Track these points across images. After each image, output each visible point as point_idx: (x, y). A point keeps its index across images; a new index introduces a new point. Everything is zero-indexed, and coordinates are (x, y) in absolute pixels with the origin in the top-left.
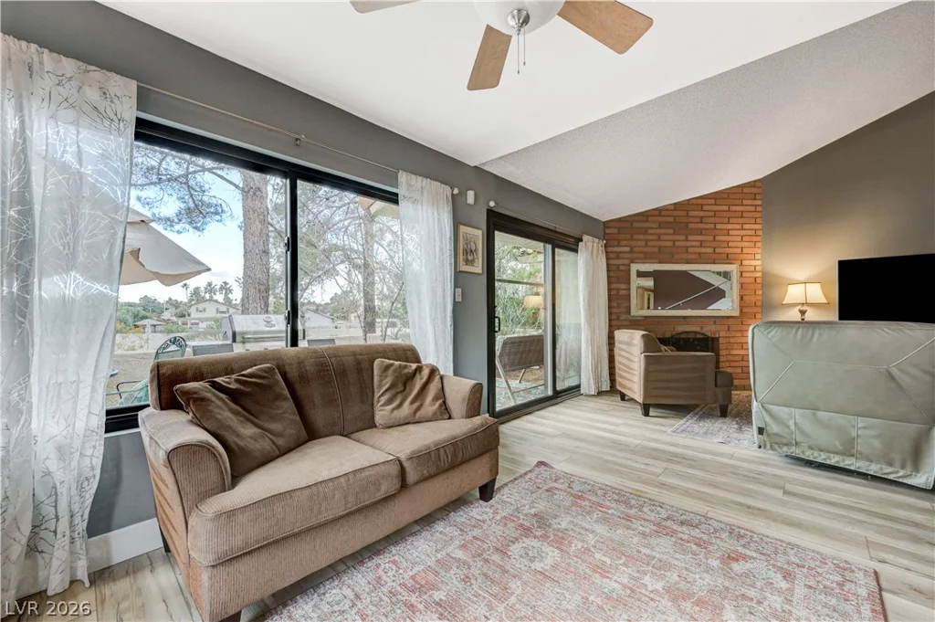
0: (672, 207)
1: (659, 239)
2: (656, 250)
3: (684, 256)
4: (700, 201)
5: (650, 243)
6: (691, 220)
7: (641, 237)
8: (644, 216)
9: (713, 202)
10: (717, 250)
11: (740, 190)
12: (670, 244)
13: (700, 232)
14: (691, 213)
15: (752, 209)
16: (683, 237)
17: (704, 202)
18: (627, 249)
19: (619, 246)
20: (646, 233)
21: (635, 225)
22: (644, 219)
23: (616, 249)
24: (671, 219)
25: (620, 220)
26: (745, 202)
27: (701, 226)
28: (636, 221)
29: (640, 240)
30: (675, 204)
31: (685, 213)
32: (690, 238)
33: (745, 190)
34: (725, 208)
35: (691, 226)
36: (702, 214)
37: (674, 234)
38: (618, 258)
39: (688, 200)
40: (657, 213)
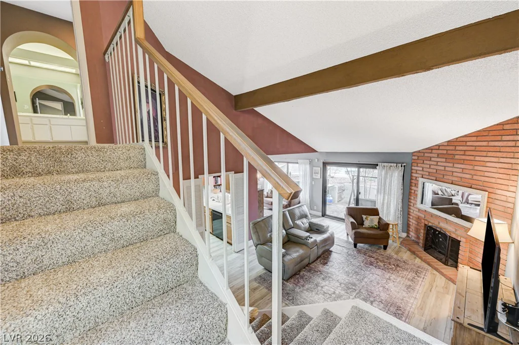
0: (446, 144)
1: (437, 165)
2: (435, 171)
3: (451, 178)
4: (464, 139)
5: (432, 167)
6: (458, 152)
7: (428, 162)
8: (431, 149)
9: (474, 139)
10: (475, 177)
11: (500, 127)
12: (443, 168)
13: (463, 162)
14: (458, 148)
15: (513, 144)
16: (451, 165)
17: (468, 139)
18: (421, 169)
19: (417, 166)
20: (430, 160)
21: (426, 155)
22: (430, 151)
23: (416, 168)
24: (445, 152)
25: (419, 152)
26: (504, 138)
27: (464, 157)
28: (426, 153)
29: (427, 164)
30: (449, 141)
31: (453, 148)
32: (456, 165)
33: (506, 127)
34: (485, 144)
35: (457, 157)
36: (465, 148)
37: (446, 162)
38: (416, 173)
39: (457, 138)
40: (437, 147)
